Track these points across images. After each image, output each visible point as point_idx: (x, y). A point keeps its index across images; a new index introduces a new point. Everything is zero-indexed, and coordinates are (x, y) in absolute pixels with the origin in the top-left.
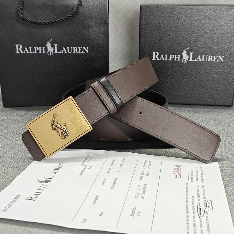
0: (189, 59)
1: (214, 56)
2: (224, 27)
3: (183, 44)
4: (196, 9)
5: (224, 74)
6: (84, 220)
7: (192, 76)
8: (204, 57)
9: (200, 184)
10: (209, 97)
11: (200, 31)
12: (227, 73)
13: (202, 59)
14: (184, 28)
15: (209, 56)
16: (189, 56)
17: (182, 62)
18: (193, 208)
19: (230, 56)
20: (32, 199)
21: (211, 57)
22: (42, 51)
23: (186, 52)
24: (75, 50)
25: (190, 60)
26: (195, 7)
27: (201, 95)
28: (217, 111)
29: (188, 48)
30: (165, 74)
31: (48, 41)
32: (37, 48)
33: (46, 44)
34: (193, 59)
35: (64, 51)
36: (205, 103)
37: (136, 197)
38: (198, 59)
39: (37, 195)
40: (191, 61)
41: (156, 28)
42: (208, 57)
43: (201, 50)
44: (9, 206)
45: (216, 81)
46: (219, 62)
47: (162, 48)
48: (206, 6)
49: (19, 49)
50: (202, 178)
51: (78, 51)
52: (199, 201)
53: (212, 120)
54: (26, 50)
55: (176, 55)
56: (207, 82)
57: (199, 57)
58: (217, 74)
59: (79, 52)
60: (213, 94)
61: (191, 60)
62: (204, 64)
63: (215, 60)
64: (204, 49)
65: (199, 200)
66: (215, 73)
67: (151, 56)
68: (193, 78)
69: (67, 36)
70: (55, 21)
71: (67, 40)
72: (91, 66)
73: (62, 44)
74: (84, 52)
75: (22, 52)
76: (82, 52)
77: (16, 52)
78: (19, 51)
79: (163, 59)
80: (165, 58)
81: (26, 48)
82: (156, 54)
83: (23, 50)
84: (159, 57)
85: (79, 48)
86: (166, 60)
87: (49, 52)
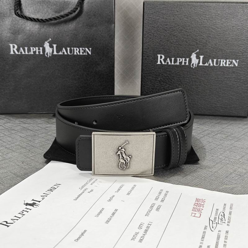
0: (199, 63)
2: (239, 26)
3: (192, 46)
4: (207, 6)
5: (238, 81)
7: (202, 82)
8: (216, 61)
10: (221, 107)
11: (212, 31)
12: (242, 79)
13: (213, 64)
14: (193, 27)
16: (198, 60)
17: (191, 67)
22: (39, 52)
24: (76, 51)
26: (206, 4)
27: (212, 104)
29: (198, 51)
30: (171, 80)
31: (46, 40)
32: (34, 48)
33: (44, 44)
34: (203, 63)
35: (64, 53)
38: (209, 63)
40: (201, 66)
41: (161, 28)
42: (220, 61)
43: (212, 53)
45: (229, 89)
46: (233, 67)
47: (168, 50)
48: (219, 3)
49: (14, 49)
54: (21, 50)
55: (184, 59)
56: (220, 90)
57: (210, 61)
58: (231, 80)
59: (81, 54)
60: (226, 103)
61: (201, 64)
62: (215, 70)
63: (229, 64)
64: (215, 52)
66: (229, 79)
67: (156, 60)
68: (203, 84)
69: (67, 36)
70: (53, 18)
71: (68, 40)
72: (94, 70)
73: (62, 44)
74: (86, 54)
75: (17, 53)
76: (84, 54)
77: (10, 52)
78: (14, 51)
79: (170, 63)
80: (171, 62)
81: (21, 49)
82: (161, 57)
83: (18, 50)
84: (165, 60)
85: (81, 49)
86: (173, 63)
87: (47, 53)
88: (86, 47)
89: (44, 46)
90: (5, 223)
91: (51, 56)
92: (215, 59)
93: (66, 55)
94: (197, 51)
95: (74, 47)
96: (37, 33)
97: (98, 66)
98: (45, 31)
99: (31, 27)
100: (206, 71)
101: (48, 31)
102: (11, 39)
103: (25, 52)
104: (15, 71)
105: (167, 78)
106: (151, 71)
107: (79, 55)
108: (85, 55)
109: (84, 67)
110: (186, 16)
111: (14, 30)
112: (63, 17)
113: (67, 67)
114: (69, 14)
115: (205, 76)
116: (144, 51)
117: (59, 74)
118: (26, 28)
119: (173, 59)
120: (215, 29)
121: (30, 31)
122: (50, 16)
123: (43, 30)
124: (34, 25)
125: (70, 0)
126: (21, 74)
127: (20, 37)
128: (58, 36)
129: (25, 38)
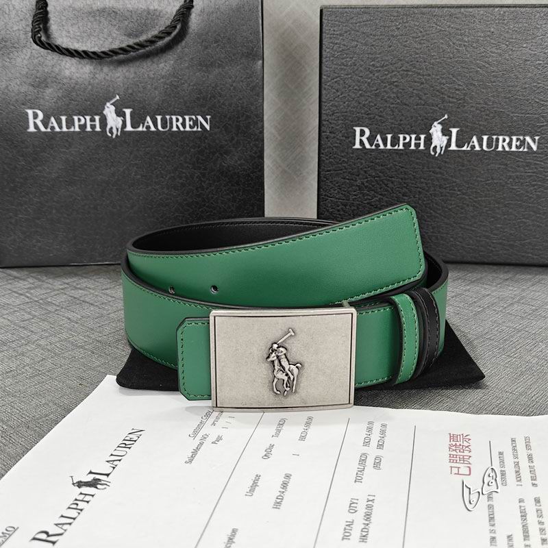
0: (449, 144)
1: (514, 138)
2: (539, 60)
3: (433, 106)
4: (466, 15)
5: (539, 183)
7: (456, 189)
8: (488, 139)
10: (500, 244)
11: (477, 72)
13: (481, 145)
14: (433, 64)
15: (501, 138)
16: (447, 137)
17: (430, 154)
21: (504, 140)
22: (93, 127)
23: (439, 127)
24: (177, 123)
25: (451, 149)
26: (462, 10)
27: (480, 237)
28: (530, 280)
29: (446, 117)
30: (386, 185)
32: (81, 118)
33: (104, 109)
35: (148, 127)
36: (491, 259)
38: (471, 144)
39: (65, 527)
40: (454, 151)
41: (361, 66)
42: (497, 140)
43: (479, 121)
45: (519, 202)
47: (377, 117)
48: (492, 9)
49: (36, 121)
51: (184, 127)
53: (518, 302)
54: (52, 123)
55: (413, 136)
56: (497, 205)
57: (475, 139)
58: (522, 184)
59: (188, 129)
60: (511, 235)
61: (453, 147)
62: (486, 159)
63: (517, 147)
64: (486, 120)
66: (517, 180)
67: (350, 139)
68: (459, 193)
69: (155, 89)
70: (121, 49)
71: (156, 99)
72: (218, 166)
73: (144, 108)
74: (199, 129)
75: (43, 129)
76: (195, 129)
77: (28, 127)
78: (36, 126)
79: (382, 147)
80: (385, 144)
81: (53, 119)
82: (362, 133)
83: (45, 123)
84: (371, 139)
85: (187, 118)
86: (389, 147)
87: (112, 128)
88: (198, 115)
89: (105, 112)
90: (44, 536)
91: (119, 134)
92: (486, 135)
93: (153, 132)
94: (443, 119)
95: (170, 114)
96: (87, 83)
98: (105, 78)
99: (73, 69)
100: (466, 162)
101: (113, 79)
102: (29, 97)
103: (60, 127)
104: (40, 171)
105: (377, 179)
106: (339, 165)
107: (183, 132)
108: (197, 132)
109: (194, 159)
110: (417, 39)
111: (37, 77)
112: (141, 45)
113: (155, 159)
114: (157, 39)
115: (462, 173)
116: (323, 118)
117: (139, 177)
118: (62, 73)
119: (389, 136)
120: (485, 66)
121: (71, 79)
122: (116, 45)
123: (100, 76)
124: (80, 66)
125: (160, 8)
126: (54, 176)
127: (50, 93)
128: (135, 90)
129: (60, 96)
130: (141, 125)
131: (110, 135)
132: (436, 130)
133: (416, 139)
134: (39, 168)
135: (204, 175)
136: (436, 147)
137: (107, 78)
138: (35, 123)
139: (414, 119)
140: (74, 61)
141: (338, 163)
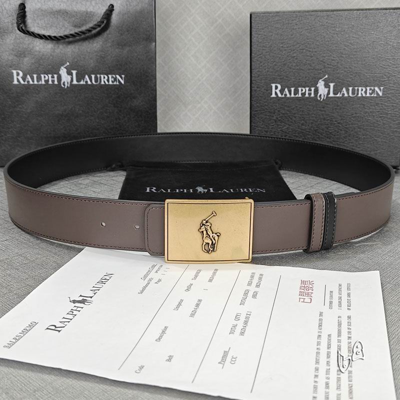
0: (329, 93)
1: (368, 88)
3: (318, 70)
6: (140, 367)
9: (345, 313)
13: (348, 93)
15: (360, 89)
16: (328, 89)
17: (317, 99)
18: (328, 354)
19: (393, 87)
20: (55, 328)
21: (362, 90)
22: (53, 81)
23: (323, 83)
24: (104, 79)
25: (330, 96)
29: (326, 76)
31: (63, 65)
32: (46, 76)
33: (59, 70)
34: (334, 94)
35: (87, 82)
37: (232, 332)
38: (342, 92)
39: (66, 323)
40: (332, 97)
42: (358, 90)
43: (346, 79)
44: (17, 339)
46: (376, 97)
47: (285, 78)
49: (18, 77)
50: (349, 302)
52: (339, 344)
54: (28, 79)
55: (307, 89)
56: (359, 130)
57: (344, 89)
59: (110, 83)
61: (331, 95)
62: (352, 102)
63: (370, 94)
64: (351, 78)
65: (339, 341)
66: (370, 114)
67: (269, 91)
69: (91, 59)
70: (71, 35)
71: (92, 65)
72: (129, 106)
73: (84, 70)
74: (118, 83)
75: (22, 82)
76: (115, 83)
77: (13, 81)
78: (18, 80)
80: (290, 94)
81: (28, 76)
82: (276, 87)
83: (24, 79)
84: (282, 91)
85: (110, 76)
86: (293, 95)
87: (64, 82)
89: (60, 73)
90: (53, 328)
91: (69, 86)
92: (351, 87)
93: (89, 85)
94: (325, 78)
95: (100, 74)
96: (49, 55)
97: (134, 100)
98: (60, 52)
99: (41, 46)
100: (339, 104)
101: (65, 53)
102: (14, 63)
103: (33, 81)
104: (21, 108)
105: (286, 115)
106: (263, 107)
107: (108, 85)
108: (116, 85)
109: (115, 102)
111: (19, 51)
112: (83, 33)
113: (91, 101)
114: (92, 29)
115: (337, 110)
117: (81, 112)
118: (35, 49)
119: (293, 89)
121: (40, 52)
122: (67, 33)
123: (58, 51)
124: (45, 44)
125: (94, 11)
126: (29, 111)
127: (27, 61)
128: (79, 59)
129: (33, 62)
130: (82, 81)
131: (63, 86)
132: (321, 84)
133: (309, 90)
134: (20, 106)
135: (120, 111)
136: (321, 95)
137: (62, 52)
138: (17, 79)
139: (307, 78)
140: (41, 41)
141: (262, 106)
